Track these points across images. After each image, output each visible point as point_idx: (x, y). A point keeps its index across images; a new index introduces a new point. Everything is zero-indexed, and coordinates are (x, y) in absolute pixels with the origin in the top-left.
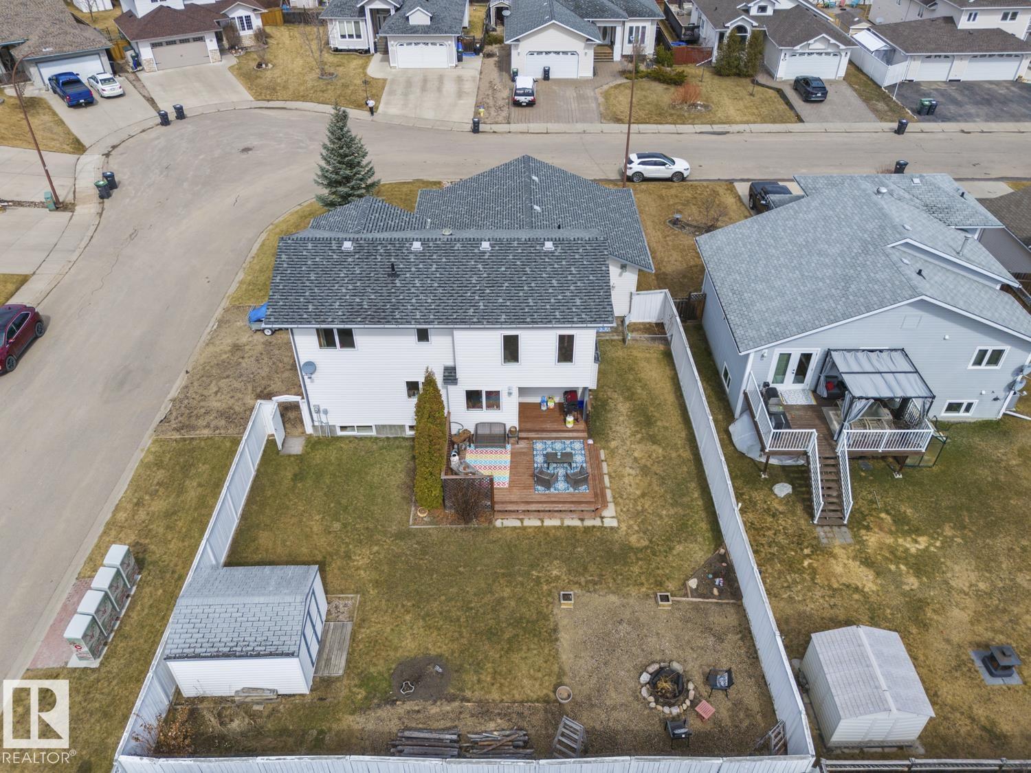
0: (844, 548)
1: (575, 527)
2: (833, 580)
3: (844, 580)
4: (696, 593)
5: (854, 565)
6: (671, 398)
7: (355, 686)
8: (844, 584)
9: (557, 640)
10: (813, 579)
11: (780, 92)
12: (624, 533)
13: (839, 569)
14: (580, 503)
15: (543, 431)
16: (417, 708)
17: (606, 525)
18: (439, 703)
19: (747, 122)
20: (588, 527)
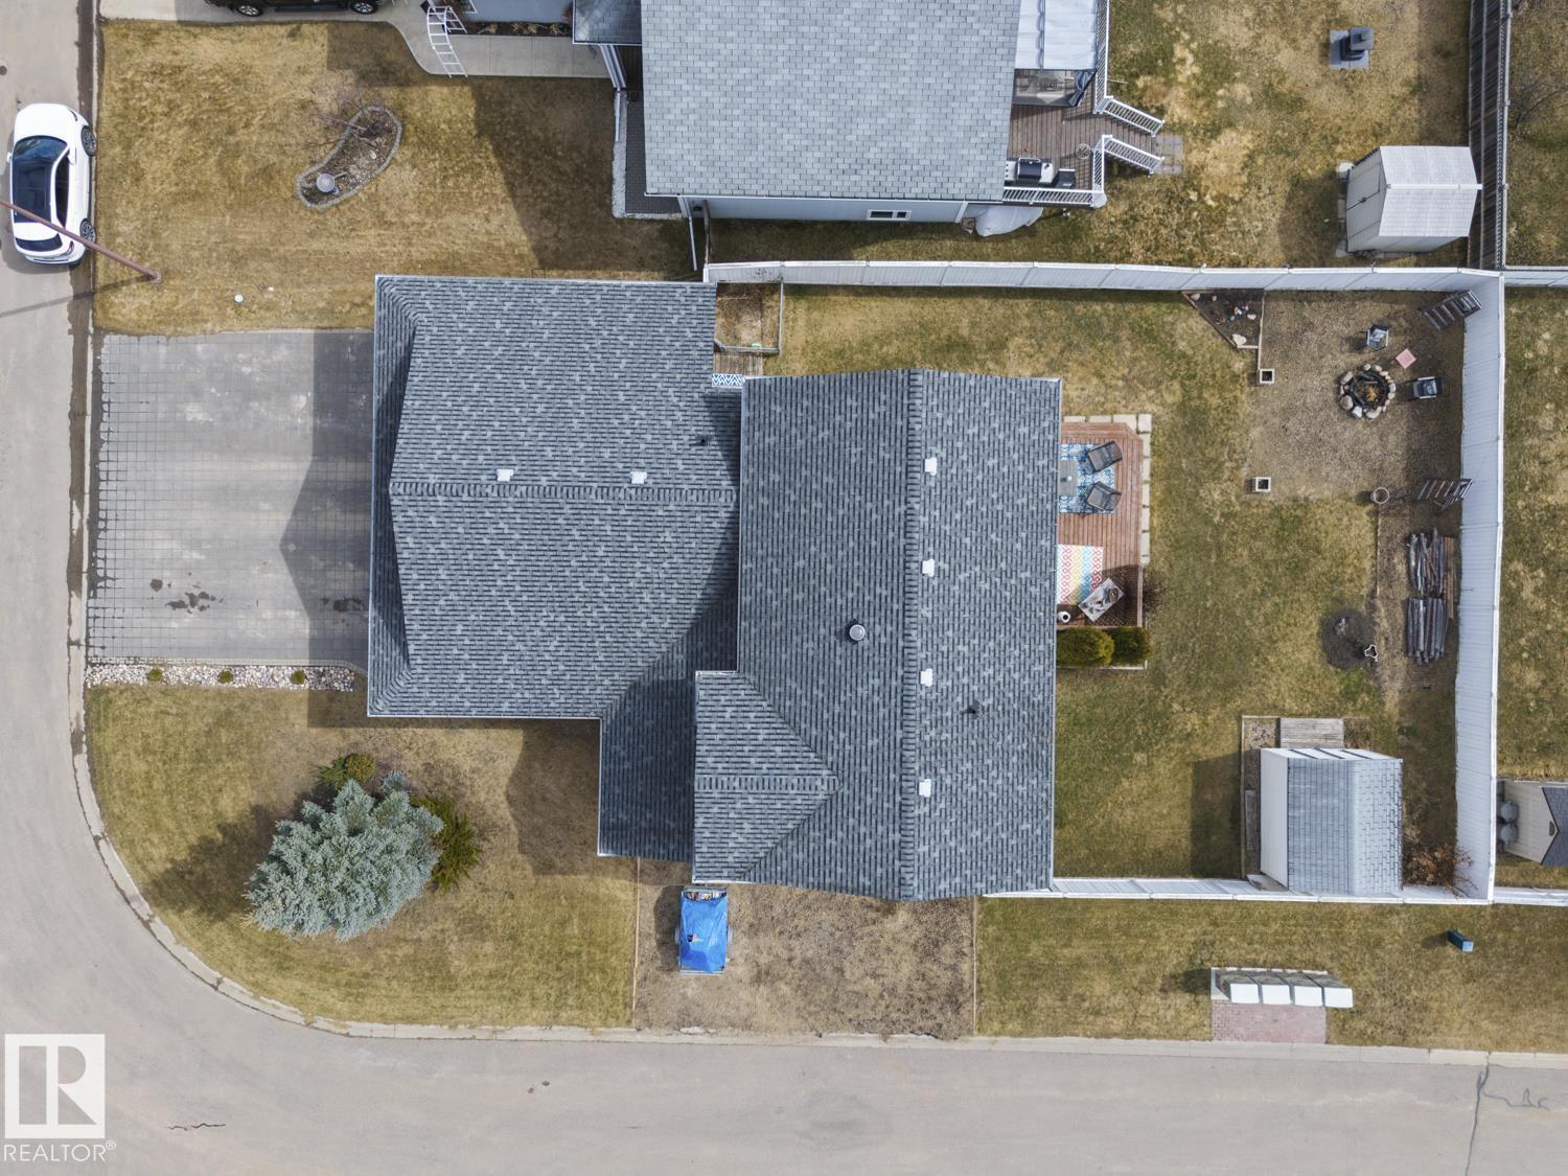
0: (1191, 150)
1: (1153, 468)
2: (1237, 179)
3: (1237, 167)
4: (1252, 340)
7: (1354, 704)
8: (1243, 169)
9: (1306, 499)
10: (1233, 201)
12: (1161, 408)
13: (1221, 167)
16: (1383, 642)
17: (1149, 429)
18: (1378, 620)
20: (1153, 451)
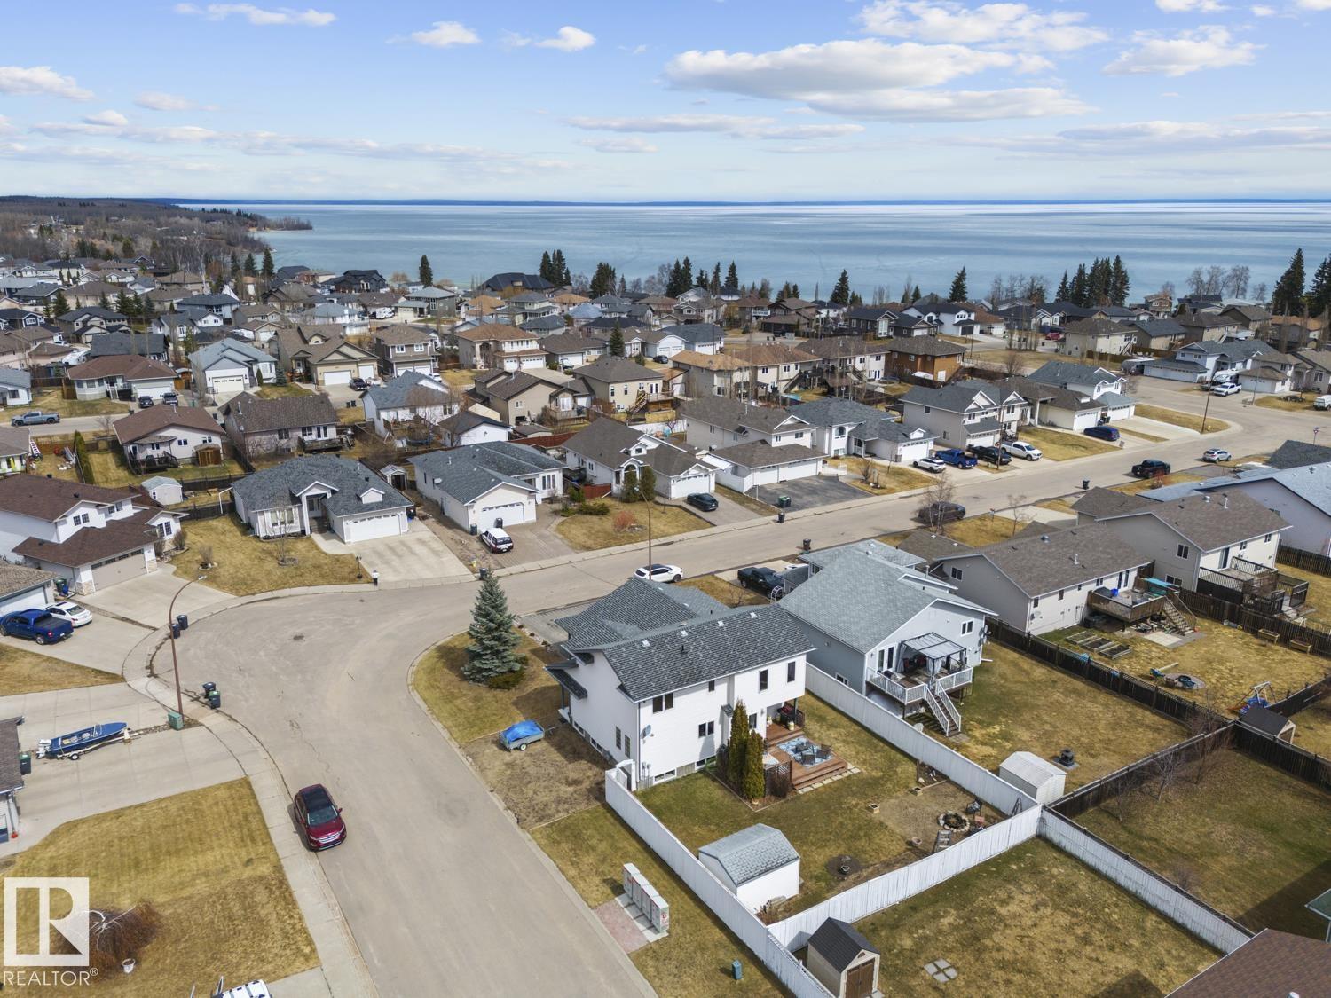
0: (969, 742)
1: (841, 780)
4: (926, 783)
5: (979, 747)
6: (820, 704)
9: (887, 826)
11: (680, 507)
12: (867, 773)
13: (975, 751)
14: (835, 765)
15: (779, 737)
16: (856, 877)
17: (854, 773)
18: (864, 871)
19: (679, 533)
20: (848, 777)
